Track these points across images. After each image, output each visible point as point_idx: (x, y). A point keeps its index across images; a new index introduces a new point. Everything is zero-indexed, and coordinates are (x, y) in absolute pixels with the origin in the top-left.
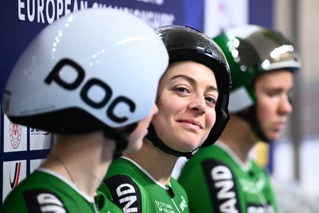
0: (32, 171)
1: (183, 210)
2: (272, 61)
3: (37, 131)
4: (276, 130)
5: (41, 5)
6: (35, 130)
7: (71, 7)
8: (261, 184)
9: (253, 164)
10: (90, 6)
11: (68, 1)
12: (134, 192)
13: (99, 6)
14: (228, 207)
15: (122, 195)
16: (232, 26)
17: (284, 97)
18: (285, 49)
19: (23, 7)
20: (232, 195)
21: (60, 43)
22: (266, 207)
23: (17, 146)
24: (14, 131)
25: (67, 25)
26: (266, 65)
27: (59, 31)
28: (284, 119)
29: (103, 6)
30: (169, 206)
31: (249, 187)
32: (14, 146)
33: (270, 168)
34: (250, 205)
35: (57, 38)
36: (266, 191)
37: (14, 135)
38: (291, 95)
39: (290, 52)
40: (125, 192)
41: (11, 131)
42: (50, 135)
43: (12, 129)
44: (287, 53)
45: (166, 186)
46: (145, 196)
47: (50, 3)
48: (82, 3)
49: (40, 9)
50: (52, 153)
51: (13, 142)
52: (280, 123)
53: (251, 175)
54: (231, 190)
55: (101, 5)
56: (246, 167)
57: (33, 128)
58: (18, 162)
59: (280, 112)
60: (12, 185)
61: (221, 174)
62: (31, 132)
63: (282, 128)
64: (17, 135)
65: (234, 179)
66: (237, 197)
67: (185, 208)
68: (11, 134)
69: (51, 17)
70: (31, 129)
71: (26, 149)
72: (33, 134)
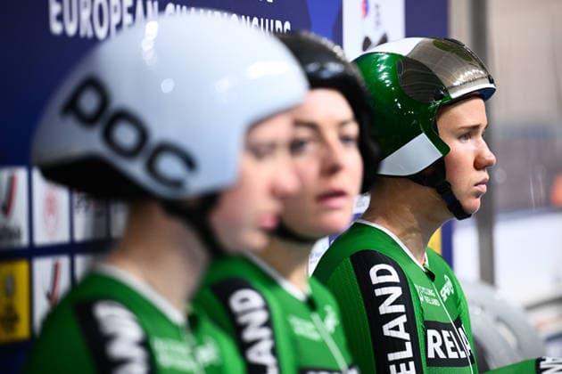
7: (132, 10)
10: (162, 8)
11: (128, 1)
13: (175, 8)
19: (59, 11)
29: (181, 8)
47: (100, 5)
48: (149, 4)
49: (85, 14)
53: (432, 276)
55: (178, 7)
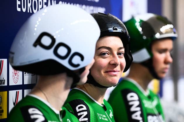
0: (25, 96)
1: (111, 118)
2: (161, 33)
3: (28, 73)
4: (164, 73)
5: (29, 3)
6: (27, 73)
7: (46, 4)
8: (155, 103)
9: (151, 92)
10: (57, 3)
12: (86, 109)
13: (62, 3)
14: (136, 116)
15: (79, 111)
16: (138, 14)
17: (168, 54)
18: (169, 27)
19: (20, 4)
20: (139, 109)
21: (39, 24)
22: (158, 116)
23: (16, 82)
24: (15, 74)
25: (43, 14)
26: (158, 36)
27: (39, 18)
28: (168, 66)
29: (64, 3)
30: (104, 116)
31: (149, 105)
32: (15, 82)
33: (160, 94)
34: (149, 114)
35: (37, 22)
36: (158, 107)
37: (15, 76)
38: (172, 53)
39: (171, 28)
40: (81, 109)
41: (13, 74)
42: (35, 76)
43: (14, 72)
44: (169, 29)
45: (102, 104)
46: (92, 112)
47: (35, 1)
48: (53, 1)
49: (29, 5)
50: (36, 86)
51: (14, 80)
52: (166, 68)
53: (150, 98)
54: (138, 106)
55: (63, 3)
56: (146, 93)
57: (26, 72)
58: (17, 91)
59: (166, 62)
60: (14, 104)
61: (132, 97)
62: (24, 74)
63: (167, 71)
64: (17, 75)
65: (140, 100)
66: (141, 110)
67: (112, 117)
68: (13, 75)
69: (35, 9)
70: (24, 73)
71: (21, 84)
72: (25, 75)
